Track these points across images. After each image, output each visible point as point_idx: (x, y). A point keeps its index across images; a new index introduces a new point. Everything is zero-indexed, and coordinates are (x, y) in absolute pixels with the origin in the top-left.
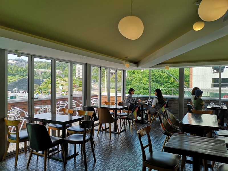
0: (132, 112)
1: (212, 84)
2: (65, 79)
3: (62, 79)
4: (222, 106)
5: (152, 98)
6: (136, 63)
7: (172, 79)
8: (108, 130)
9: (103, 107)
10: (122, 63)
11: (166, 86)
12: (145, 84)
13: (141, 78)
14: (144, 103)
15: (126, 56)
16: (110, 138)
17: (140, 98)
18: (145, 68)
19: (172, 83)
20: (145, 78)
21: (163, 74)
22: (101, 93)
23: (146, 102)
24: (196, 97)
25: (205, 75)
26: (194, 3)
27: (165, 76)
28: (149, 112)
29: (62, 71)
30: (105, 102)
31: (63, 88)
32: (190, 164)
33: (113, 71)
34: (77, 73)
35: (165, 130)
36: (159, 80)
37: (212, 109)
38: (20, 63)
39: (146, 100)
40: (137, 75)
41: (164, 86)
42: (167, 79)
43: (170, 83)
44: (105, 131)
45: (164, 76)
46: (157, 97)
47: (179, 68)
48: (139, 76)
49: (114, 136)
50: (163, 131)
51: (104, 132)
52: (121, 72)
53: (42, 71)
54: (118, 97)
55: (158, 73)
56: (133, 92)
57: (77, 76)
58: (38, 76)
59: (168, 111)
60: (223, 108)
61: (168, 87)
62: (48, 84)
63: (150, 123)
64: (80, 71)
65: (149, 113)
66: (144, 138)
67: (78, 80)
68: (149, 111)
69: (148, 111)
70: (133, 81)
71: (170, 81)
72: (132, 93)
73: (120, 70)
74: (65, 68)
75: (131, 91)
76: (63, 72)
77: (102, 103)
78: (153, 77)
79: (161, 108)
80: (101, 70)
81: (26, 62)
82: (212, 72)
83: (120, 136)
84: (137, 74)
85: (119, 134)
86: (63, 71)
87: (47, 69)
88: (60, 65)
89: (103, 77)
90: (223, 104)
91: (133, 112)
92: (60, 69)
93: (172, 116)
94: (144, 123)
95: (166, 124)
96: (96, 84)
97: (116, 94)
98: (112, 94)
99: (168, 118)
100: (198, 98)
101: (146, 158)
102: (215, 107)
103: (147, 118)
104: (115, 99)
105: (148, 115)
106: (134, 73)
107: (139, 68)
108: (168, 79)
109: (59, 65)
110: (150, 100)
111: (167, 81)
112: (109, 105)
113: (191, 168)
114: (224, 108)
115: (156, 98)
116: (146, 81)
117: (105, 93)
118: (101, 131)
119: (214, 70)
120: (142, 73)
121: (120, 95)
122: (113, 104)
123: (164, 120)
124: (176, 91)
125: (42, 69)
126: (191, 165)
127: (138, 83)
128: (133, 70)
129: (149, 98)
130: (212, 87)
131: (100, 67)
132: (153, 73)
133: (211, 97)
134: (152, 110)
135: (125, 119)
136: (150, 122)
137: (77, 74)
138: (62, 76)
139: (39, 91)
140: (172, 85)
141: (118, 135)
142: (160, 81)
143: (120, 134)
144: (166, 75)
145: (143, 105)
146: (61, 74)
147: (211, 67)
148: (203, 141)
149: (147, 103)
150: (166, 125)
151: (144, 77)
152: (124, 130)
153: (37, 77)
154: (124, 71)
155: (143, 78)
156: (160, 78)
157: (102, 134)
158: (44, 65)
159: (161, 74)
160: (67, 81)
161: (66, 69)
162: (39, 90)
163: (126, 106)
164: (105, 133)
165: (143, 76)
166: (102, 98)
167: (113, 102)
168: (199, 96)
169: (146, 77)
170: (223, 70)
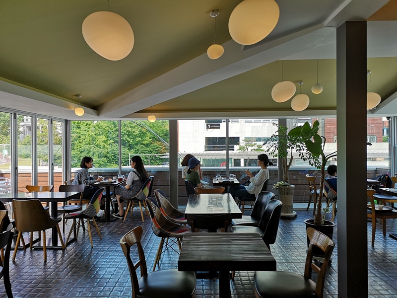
0: (91, 203)
1: (205, 146)
4: (231, 179)
5: (125, 173)
6: (95, 107)
7: (148, 138)
8: (35, 245)
9: (25, 199)
10: (67, 107)
11: (138, 150)
12: (102, 147)
13: (94, 135)
14: (112, 183)
15: (77, 93)
16: (45, 261)
17: (101, 174)
18: (111, 117)
19: (147, 145)
20: (101, 137)
21: (133, 130)
22: (16, 168)
23: (113, 181)
24: (189, 169)
25: (196, 132)
26: (208, 12)
27: (136, 134)
28: (120, 199)
30: (27, 187)
32: (201, 280)
33: (43, 123)
35: (160, 229)
36: (126, 140)
37: (220, 184)
39: (114, 178)
40: (85, 131)
41: (134, 151)
42: (140, 139)
43: (144, 145)
44: (32, 248)
45: (134, 133)
46: (135, 170)
47: (170, 120)
48: (90, 132)
49: (52, 256)
50: (156, 231)
51: (28, 250)
52: (60, 123)
54: (54, 175)
55: (124, 129)
56: (89, 163)
59: (159, 194)
60: (233, 182)
61: (142, 152)
63: (123, 219)
65: (121, 201)
66: (117, 248)
68: (122, 197)
69: (118, 197)
70: (78, 141)
71: (145, 142)
72: (88, 165)
73: (59, 120)
75: (86, 162)
77: (19, 189)
78: (116, 135)
79: (143, 190)
80: (15, 118)
82: (206, 127)
83: (65, 252)
84: (85, 129)
85: (63, 249)
90: (232, 176)
91: (93, 203)
93: (166, 202)
94: (111, 219)
95: (159, 217)
97: (52, 169)
98: (43, 169)
99: (160, 206)
100: (193, 170)
101: (139, 289)
102: (224, 182)
103: (116, 211)
104: (49, 179)
105: (119, 204)
106: (79, 128)
107: (102, 117)
108: (142, 138)
110: (122, 177)
111: (139, 141)
112: (36, 192)
113: (204, 287)
114: (235, 182)
115: (134, 172)
116: (104, 142)
117: (25, 167)
118: (20, 250)
119: (207, 126)
120: (94, 127)
121: (58, 169)
122: (45, 189)
123: (156, 210)
124: (154, 157)
126: (203, 281)
127: (87, 147)
128: (77, 121)
129: (120, 173)
130: (206, 151)
131: (13, 112)
132: (116, 128)
133: (206, 166)
134: (126, 195)
135: (74, 217)
136: (123, 216)
140: (148, 149)
141: (60, 252)
142: (128, 142)
143: (65, 248)
144: (137, 132)
145: (108, 186)
147: (204, 120)
148: (232, 240)
149: (115, 182)
150: (160, 220)
151: (100, 135)
152: (75, 240)
154: (67, 122)
155: (99, 137)
156: (129, 136)
157: (24, 255)
159: (129, 129)
163: (76, 193)
164: (31, 251)
165: (97, 132)
166: (19, 179)
167: (45, 184)
168: (194, 168)
169: (102, 134)
170: (219, 125)
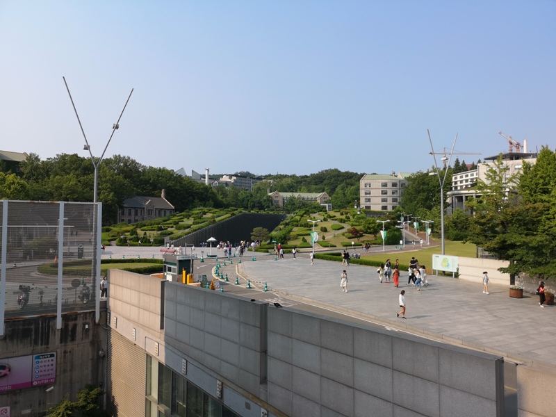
2: (332, 213)
3: (326, 215)
29: (327, 196)
31: (324, 238)
34: (364, 198)
38: (243, 181)
53: (285, 196)
57: (363, 206)
58: (276, 208)
62: (290, 227)
64: (370, 194)
67: (364, 215)
74: (336, 187)
76: (330, 198)
81: (254, 179)
86: (330, 194)
87: (296, 191)
88: (325, 181)
89: (434, 208)
92: (323, 191)
96: (413, 227)
109: (322, 182)
125: (286, 191)
137: (362, 201)
138: (329, 206)
139: (268, 244)
146: (326, 202)
153: (273, 210)
158: (290, 182)
160: (336, 220)
161: (337, 190)
162: (269, 241)
